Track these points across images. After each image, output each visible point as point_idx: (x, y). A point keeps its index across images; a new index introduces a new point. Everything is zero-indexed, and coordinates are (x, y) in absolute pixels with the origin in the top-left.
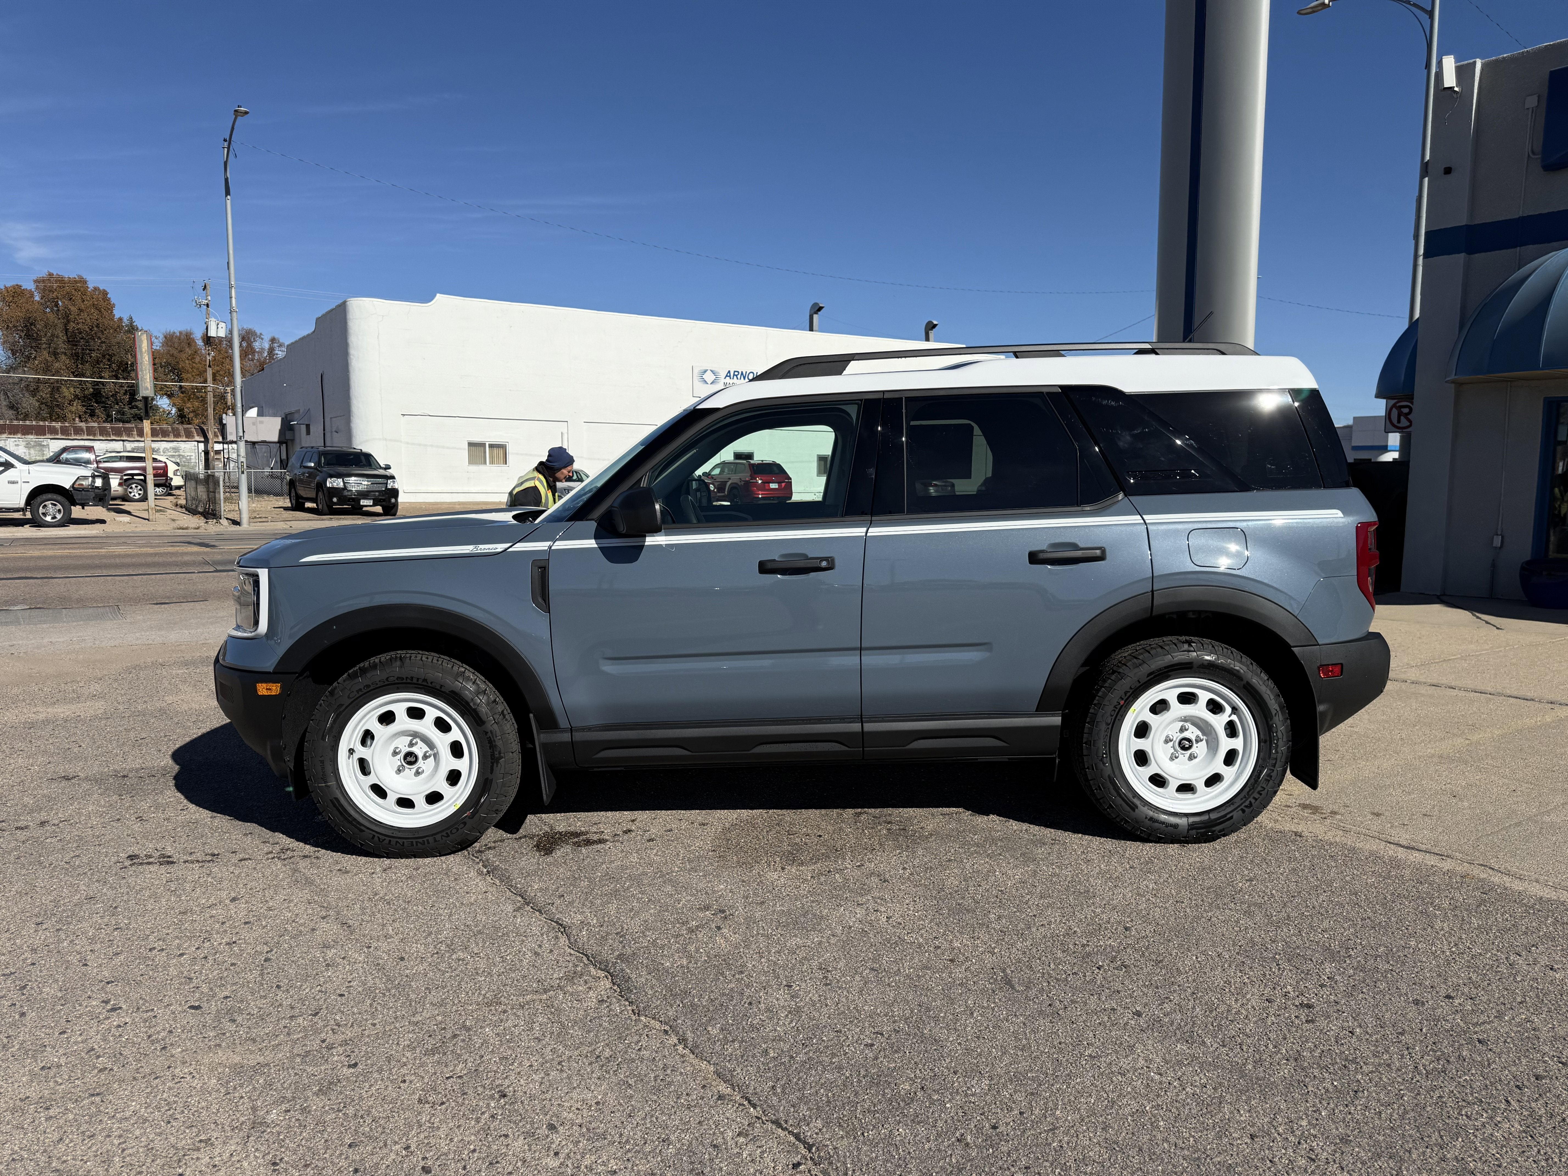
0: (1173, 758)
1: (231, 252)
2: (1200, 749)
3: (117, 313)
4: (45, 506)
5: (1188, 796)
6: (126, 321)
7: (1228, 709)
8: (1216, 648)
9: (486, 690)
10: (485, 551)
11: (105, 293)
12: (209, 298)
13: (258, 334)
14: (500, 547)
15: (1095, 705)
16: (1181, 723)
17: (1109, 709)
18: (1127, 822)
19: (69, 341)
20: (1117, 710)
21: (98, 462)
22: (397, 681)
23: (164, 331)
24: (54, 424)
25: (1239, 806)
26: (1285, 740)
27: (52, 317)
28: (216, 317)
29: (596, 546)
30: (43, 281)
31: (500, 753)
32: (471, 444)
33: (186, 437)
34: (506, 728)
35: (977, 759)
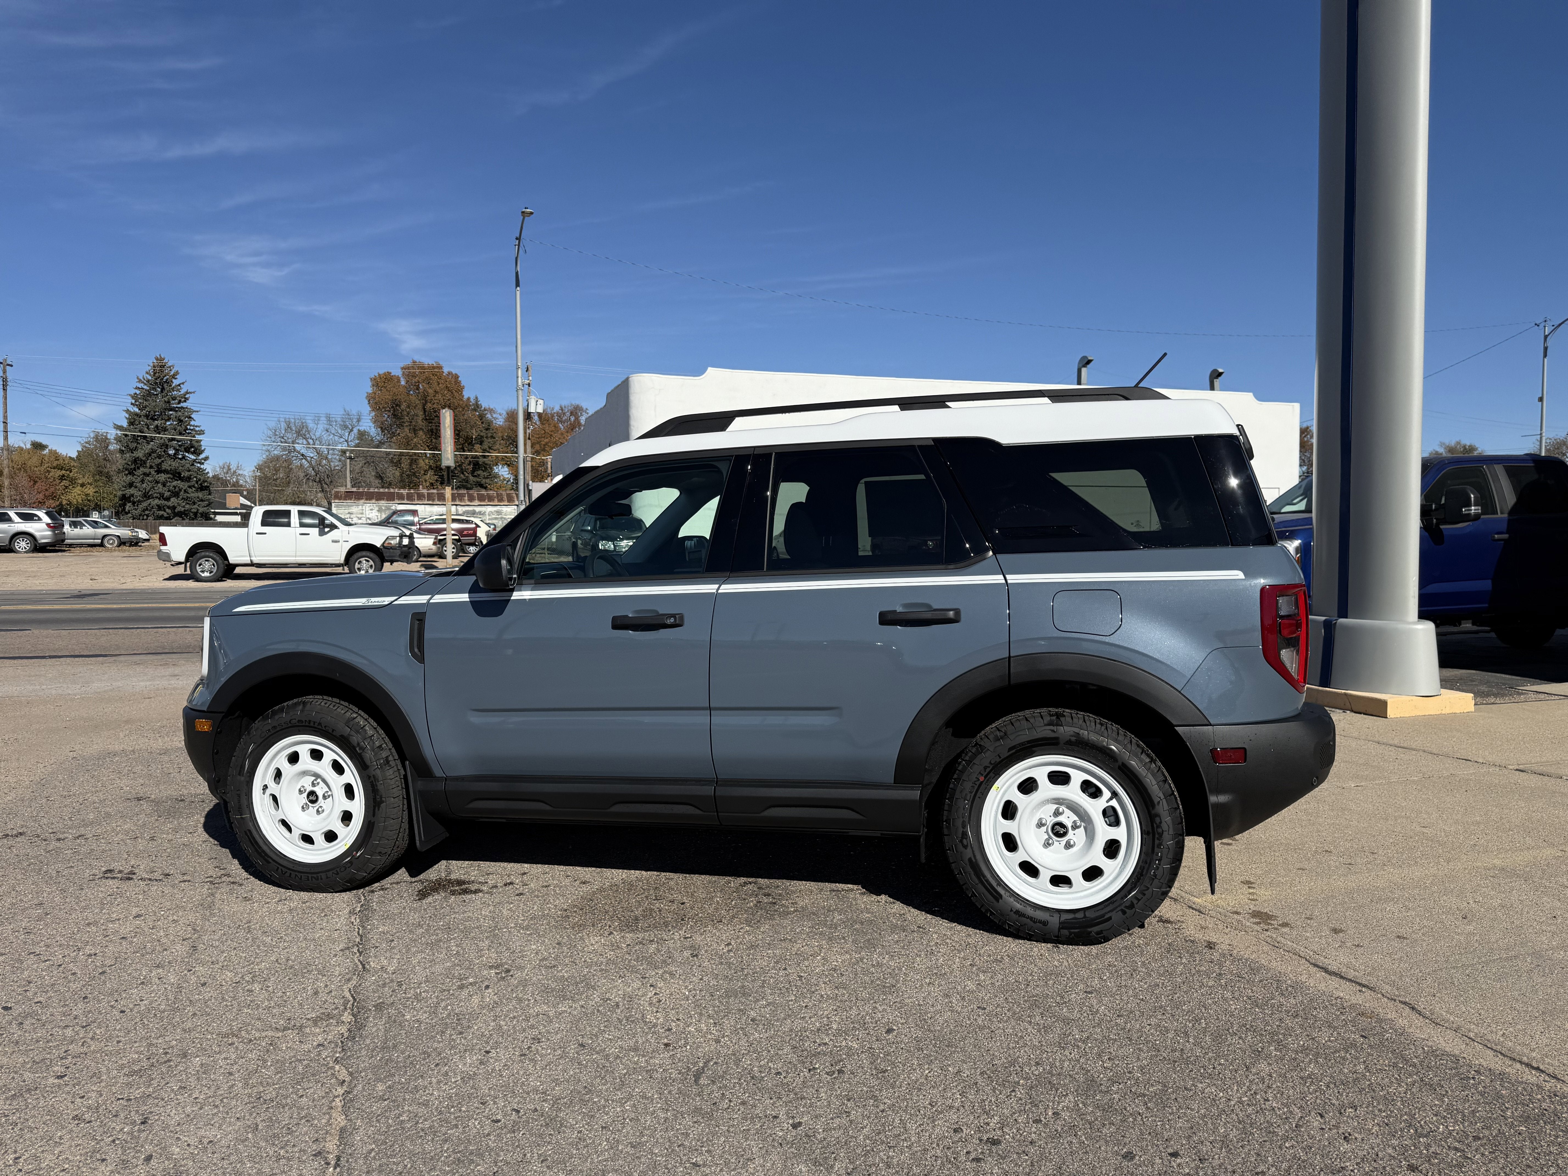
0: (1047, 844)
1: (519, 337)
2: (1077, 836)
3: (466, 394)
4: (360, 562)
5: (1064, 889)
6: (473, 401)
7: (1107, 794)
8: (1088, 723)
9: (373, 735)
10: (375, 604)
11: (457, 377)
12: (530, 378)
13: (584, 409)
14: (386, 600)
15: (955, 779)
16: (1056, 806)
17: (968, 786)
18: (992, 913)
19: (426, 419)
20: (976, 787)
21: (420, 524)
22: (297, 724)
23: (506, 408)
24: (402, 491)
25: (1119, 906)
26: (1171, 832)
27: (413, 398)
28: (536, 395)
29: (468, 600)
30: (408, 368)
31: (381, 798)
33: (508, 502)
34: (388, 774)
35: (848, 832)
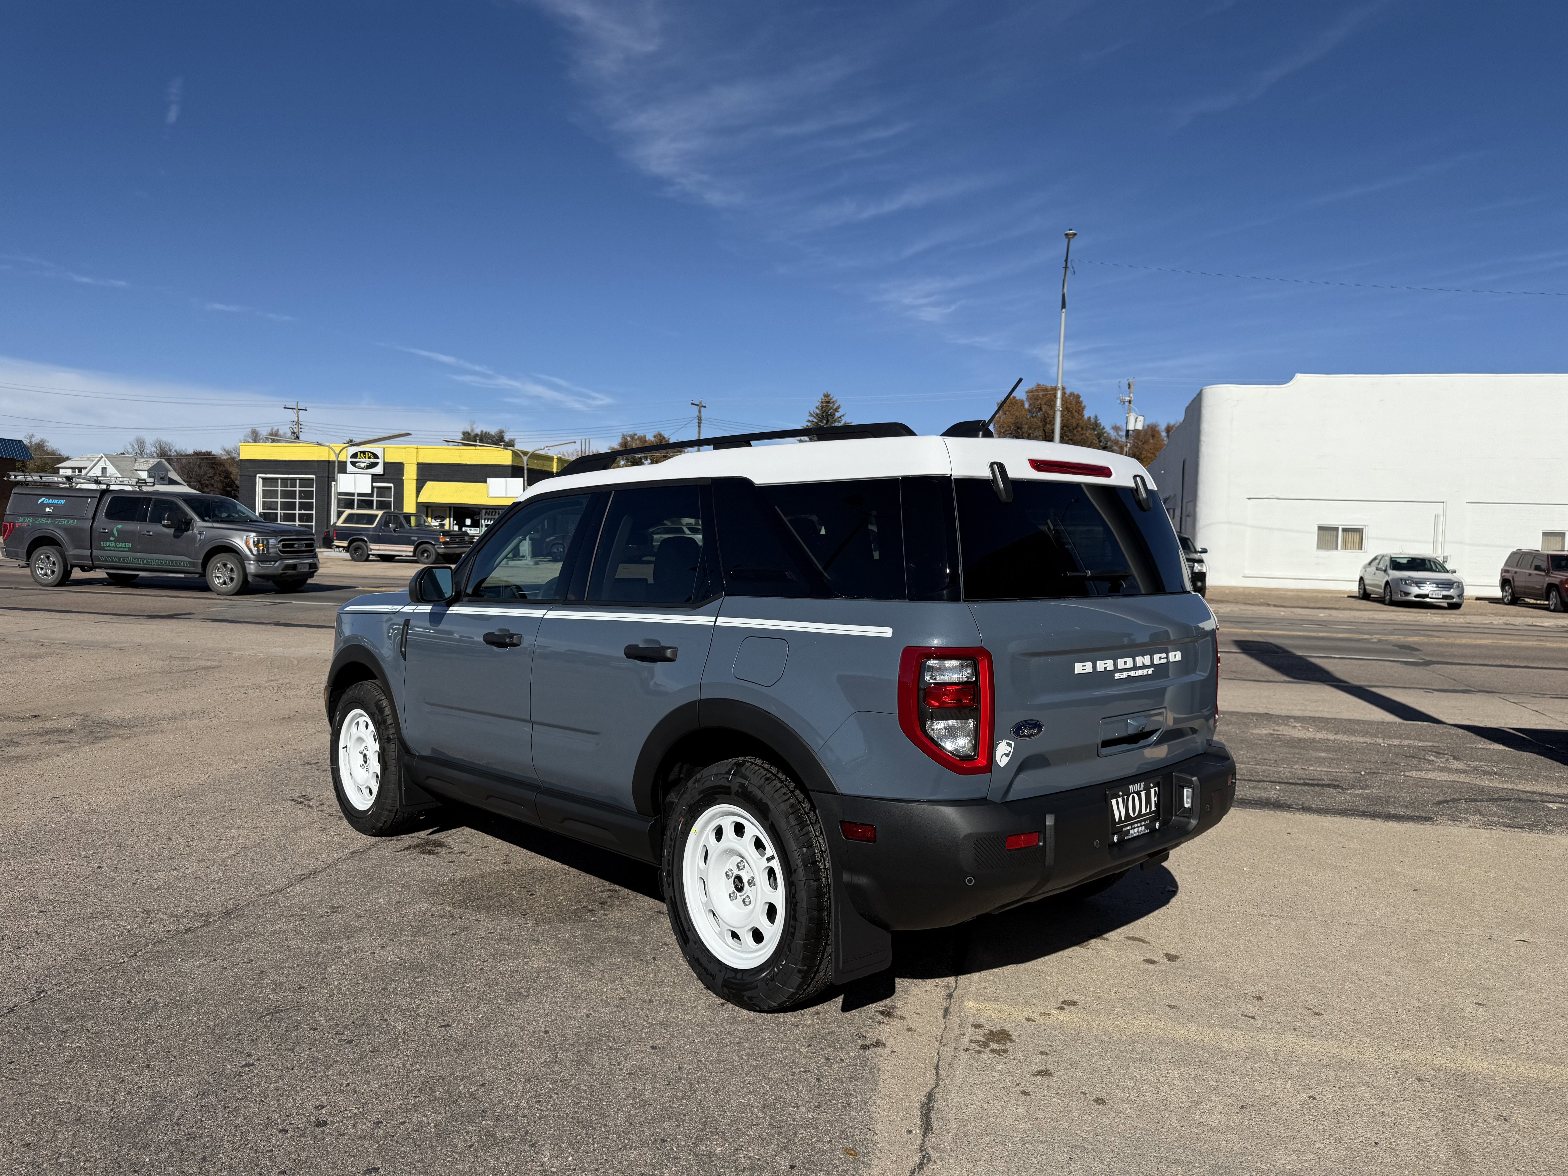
0: (733, 897)
2: (753, 894)
3: (1086, 415)
5: (738, 946)
7: (769, 853)
10: (392, 610)
11: (1078, 397)
14: (398, 608)
16: (740, 859)
17: (673, 824)
30: (1033, 392)
32: (1321, 528)
